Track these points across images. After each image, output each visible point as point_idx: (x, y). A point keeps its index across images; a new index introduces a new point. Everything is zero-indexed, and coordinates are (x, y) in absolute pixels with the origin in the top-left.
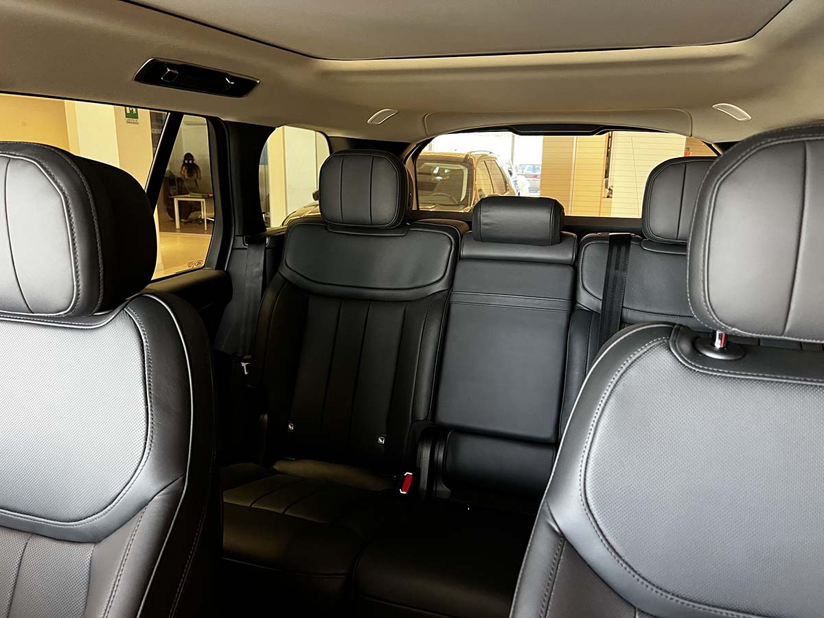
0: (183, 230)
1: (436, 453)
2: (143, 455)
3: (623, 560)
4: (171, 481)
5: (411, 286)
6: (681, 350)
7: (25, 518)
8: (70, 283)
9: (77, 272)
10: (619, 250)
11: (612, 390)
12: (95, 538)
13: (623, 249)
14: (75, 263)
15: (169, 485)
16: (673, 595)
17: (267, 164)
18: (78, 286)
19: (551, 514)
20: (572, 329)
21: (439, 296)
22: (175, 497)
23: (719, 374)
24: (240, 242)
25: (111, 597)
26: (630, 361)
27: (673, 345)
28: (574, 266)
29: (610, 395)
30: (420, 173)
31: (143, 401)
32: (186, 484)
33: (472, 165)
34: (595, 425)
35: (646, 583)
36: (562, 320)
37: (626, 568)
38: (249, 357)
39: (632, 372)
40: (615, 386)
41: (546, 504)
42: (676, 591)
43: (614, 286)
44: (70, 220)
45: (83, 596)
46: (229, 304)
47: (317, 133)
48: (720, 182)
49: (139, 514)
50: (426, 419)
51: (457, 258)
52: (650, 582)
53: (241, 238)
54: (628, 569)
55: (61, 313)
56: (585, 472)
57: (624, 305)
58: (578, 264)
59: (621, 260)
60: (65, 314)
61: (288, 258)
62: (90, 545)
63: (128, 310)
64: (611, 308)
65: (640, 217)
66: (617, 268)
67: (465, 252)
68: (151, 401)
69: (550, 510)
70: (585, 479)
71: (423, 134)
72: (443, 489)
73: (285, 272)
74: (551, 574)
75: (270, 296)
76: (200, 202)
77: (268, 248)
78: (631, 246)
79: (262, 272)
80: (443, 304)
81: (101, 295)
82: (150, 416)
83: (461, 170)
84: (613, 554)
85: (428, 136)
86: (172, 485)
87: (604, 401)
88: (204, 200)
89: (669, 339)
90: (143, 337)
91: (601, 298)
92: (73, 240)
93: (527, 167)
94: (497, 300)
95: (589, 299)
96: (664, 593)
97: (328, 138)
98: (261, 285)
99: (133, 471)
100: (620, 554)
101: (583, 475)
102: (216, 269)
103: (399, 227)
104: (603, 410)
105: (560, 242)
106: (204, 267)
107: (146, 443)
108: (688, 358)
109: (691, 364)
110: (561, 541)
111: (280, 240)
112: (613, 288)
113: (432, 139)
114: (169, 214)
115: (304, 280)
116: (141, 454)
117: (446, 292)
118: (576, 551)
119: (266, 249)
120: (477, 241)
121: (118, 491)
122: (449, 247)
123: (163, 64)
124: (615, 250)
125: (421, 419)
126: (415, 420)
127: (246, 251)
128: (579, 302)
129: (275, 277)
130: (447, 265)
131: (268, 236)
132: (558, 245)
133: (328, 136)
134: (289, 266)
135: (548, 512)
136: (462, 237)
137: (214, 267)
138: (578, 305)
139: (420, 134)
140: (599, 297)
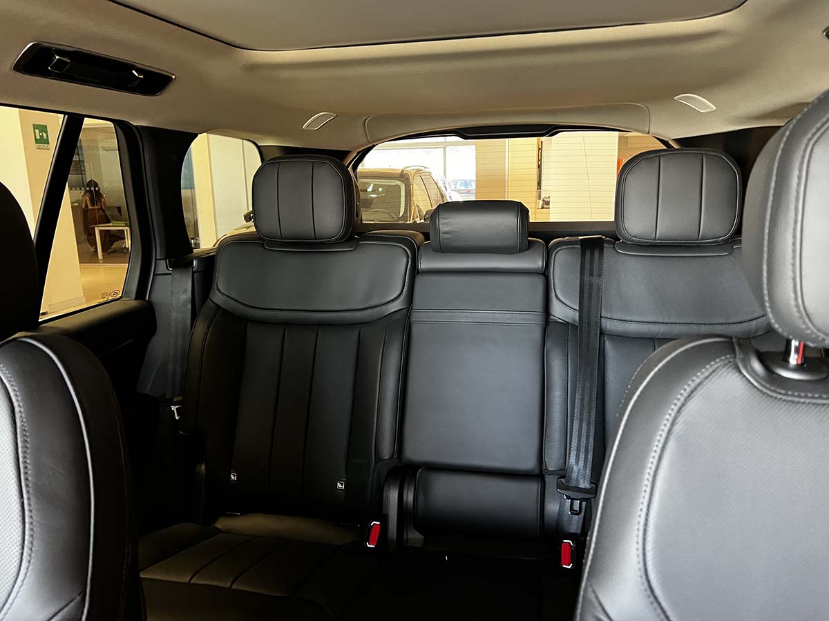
0: (105, 260)
1: (405, 496)
2: (19, 570)
4: (64, 604)
5: (365, 306)
10: (592, 254)
11: (670, 430)
13: (596, 254)
17: (194, 188)
19: (600, 604)
20: (548, 345)
21: (398, 316)
24: (162, 267)
26: (689, 390)
28: (545, 274)
32: (87, 606)
33: (408, 179)
36: (537, 334)
38: (180, 398)
39: (693, 404)
41: (590, 589)
43: (590, 294)
47: (245, 141)
48: (812, 142)
50: (392, 457)
51: (415, 272)
53: (164, 262)
57: (602, 315)
58: (549, 272)
59: (596, 265)
61: (221, 282)
64: (589, 318)
66: (591, 275)
67: (423, 265)
68: (28, 492)
69: (597, 598)
71: (364, 140)
72: (414, 536)
73: (217, 298)
75: (200, 327)
76: (124, 230)
77: (197, 272)
78: (605, 250)
79: (190, 300)
80: (403, 324)
82: (27, 513)
83: (398, 185)
85: (369, 143)
86: (66, 610)
88: (127, 228)
89: (734, 359)
93: (459, 183)
94: (464, 317)
95: (564, 310)
97: (259, 147)
98: (189, 315)
99: (6, 595)
102: (136, 299)
103: (346, 241)
105: (528, 249)
106: (121, 297)
107: (22, 554)
111: (209, 261)
112: (588, 296)
113: (374, 146)
115: (241, 307)
117: (405, 311)
119: (193, 273)
120: (437, 252)
122: (405, 260)
123: (48, 48)
124: (588, 253)
125: (386, 458)
126: (378, 458)
127: (170, 276)
128: (552, 313)
129: (206, 304)
130: (405, 281)
131: (196, 258)
132: (525, 252)
133: (259, 145)
134: (222, 291)
135: (594, 599)
136: (418, 249)
137: (134, 296)
138: (552, 317)
139: (361, 141)
140: (575, 307)
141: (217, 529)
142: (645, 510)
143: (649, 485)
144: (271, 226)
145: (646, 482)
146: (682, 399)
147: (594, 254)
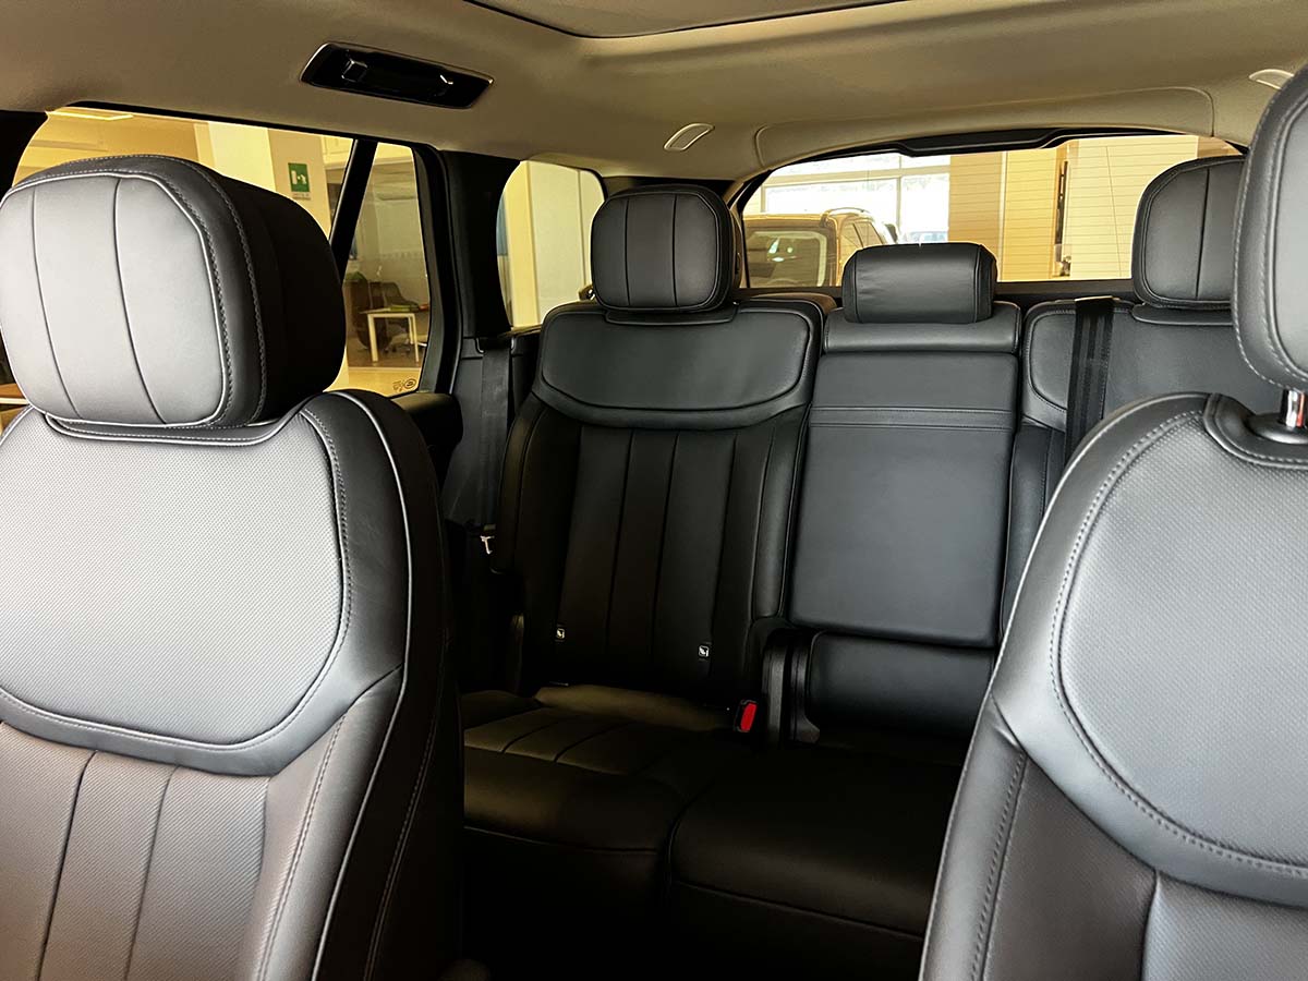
0: (383, 361)
1: (793, 672)
2: (337, 634)
3: (1132, 789)
4: (381, 676)
5: (741, 404)
6: (1225, 429)
7: (164, 741)
8: (217, 371)
9: (226, 352)
10: (1094, 323)
11: (1104, 504)
12: (269, 768)
13: (1101, 323)
14: (223, 337)
15: (378, 681)
16: (1223, 846)
17: (507, 254)
18: (228, 375)
19: (1002, 717)
20: (1016, 460)
21: (789, 418)
22: (386, 703)
23: (1297, 467)
24: (471, 349)
25: (297, 849)
26: (1133, 455)
27: (1210, 425)
28: (1018, 354)
29: (1099, 514)
30: (751, 250)
31: (334, 551)
32: (405, 680)
33: (832, 230)
34: (1074, 565)
35: (1172, 827)
36: (999, 444)
37: (1136, 803)
38: (493, 527)
39: (1138, 472)
40: (1107, 498)
41: (992, 701)
42: (1229, 840)
43: (1087, 385)
44: (213, 270)
45: (256, 858)
46: (458, 447)
47: (582, 172)
48: (1290, 122)
49: (334, 727)
50: (776, 614)
51: (818, 352)
52: (1180, 826)
53: (473, 341)
54: (1141, 804)
55: (204, 421)
56: (1060, 643)
58: (1023, 351)
59: (1099, 340)
60: (212, 421)
61: (546, 369)
62: (263, 778)
63: (306, 413)
64: (1083, 421)
65: (1130, 277)
66: (1091, 355)
67: (831, 342)
68: (346, 551)
69: (999, 710)
70: (1059, 655)
71: (753, 164)
72: (806, 726)
73: (542, 392)
74: (1006, 812)
75: (520, 431)
76: (407, 319)
77: (516, 356)
78: (1115, 317)
79: (505, 394)
80: (798, 429)
81: (264, 389)
82: (344, 573)
83: (816, 239)
84: (1113, 778)
85: (763, 168)
86: (383, 681)
87: (1089, 524)
88: (413, 315)
89: (1201, 415)
90: (330, 453)
91: (1066, 406)
92: (219, 301)
93: (922, 237)
94: (888, 417)
95: (1045, 408)
96: (1205, 844)
97: (601, 180)
98: (505, 415)
99: (323, 661)
100: (1125, 778)
101: (1055, 649)
102: (436, 392)
103: (719, 309)
104: (1088, 538)
105: (991, 317)
106: (417, 389)
107: (340, 617)
108: (1238, 443)
109: (1245, 454)
110: (1021, 760)
111: (532, 341)
112: (1084, 388)
113: (770, 172)
114: (362, 342)
115: (573, 404)
116: (333, 632)
117: (800, 410)
118: (1047, 776)
119: (511, 356)
120: (851, 321)
121: (302, 693)
122: (804, 335)
123: (344, 51)
124: (1087, 324)
125: (767, 615)
126: (756, 616)
127: (481, 362)
128: (1027, 413)
129: (527, 400)
130: (802, 367)
131: (515, 336)
132: (986, 322)
133: (602, 175)
134: (547, 380)
135: (995, 712)
136: (825, 318)
137: (434, 389)
138: (1026, 419)
139: (749, 164)
140: (1062, 405)
141: (536, 700)
142: (1064, 602)
143: (1071, 572)
144: (616, 290)
145: (1068, 568)
146: (1124, 466)
147: (1096, 322)
